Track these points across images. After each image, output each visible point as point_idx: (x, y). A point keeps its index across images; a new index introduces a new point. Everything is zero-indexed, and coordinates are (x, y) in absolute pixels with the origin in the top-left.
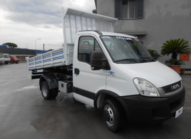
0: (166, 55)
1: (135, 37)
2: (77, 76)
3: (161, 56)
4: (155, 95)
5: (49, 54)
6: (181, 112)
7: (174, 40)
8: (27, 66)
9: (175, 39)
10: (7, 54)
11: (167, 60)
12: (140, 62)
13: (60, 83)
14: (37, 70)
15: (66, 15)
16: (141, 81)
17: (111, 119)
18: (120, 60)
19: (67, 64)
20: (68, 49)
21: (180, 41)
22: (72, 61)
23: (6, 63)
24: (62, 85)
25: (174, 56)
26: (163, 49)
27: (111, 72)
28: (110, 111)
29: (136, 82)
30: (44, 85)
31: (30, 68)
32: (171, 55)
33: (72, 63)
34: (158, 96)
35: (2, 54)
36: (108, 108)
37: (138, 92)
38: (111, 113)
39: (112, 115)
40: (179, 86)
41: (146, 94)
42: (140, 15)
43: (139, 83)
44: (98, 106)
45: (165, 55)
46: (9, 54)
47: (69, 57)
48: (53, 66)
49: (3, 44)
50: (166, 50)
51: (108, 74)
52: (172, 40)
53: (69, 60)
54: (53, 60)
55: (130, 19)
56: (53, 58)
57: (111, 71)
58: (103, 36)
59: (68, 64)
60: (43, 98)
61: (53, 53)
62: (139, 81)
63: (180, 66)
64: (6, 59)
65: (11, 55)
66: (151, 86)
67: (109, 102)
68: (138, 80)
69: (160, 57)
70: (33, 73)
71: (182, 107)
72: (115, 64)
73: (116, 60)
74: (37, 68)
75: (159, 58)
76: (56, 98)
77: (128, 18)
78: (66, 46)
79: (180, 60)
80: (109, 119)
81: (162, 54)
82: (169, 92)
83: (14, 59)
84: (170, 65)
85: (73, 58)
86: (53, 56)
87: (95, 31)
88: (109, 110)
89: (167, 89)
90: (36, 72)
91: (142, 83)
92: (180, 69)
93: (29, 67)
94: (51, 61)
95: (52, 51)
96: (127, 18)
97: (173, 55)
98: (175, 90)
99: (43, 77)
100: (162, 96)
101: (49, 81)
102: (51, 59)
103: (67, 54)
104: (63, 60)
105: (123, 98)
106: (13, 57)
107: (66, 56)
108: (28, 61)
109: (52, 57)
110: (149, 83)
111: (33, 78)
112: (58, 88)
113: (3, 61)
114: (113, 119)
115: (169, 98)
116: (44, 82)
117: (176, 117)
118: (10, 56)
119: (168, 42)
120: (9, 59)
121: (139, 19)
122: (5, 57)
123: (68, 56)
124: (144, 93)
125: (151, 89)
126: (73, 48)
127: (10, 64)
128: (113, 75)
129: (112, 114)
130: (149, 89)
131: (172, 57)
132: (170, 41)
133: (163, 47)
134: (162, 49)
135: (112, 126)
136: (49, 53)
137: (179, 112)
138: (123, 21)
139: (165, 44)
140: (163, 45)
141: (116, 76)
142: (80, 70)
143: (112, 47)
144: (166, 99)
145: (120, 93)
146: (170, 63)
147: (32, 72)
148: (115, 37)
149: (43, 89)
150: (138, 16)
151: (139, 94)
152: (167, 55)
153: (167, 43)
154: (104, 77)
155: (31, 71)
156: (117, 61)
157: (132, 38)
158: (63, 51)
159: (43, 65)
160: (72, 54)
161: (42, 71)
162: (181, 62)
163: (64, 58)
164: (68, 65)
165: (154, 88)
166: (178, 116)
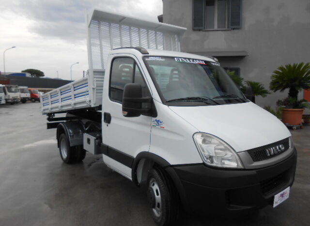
0: (278, 91)
1: (213, 59)
2: (107, 126)
3: (270, 93)
4: (234, 165)
5: (69, 88)
6: (286, 197)
7: (292, 65)
8: (40, 108)
9: (294, 64)
10: (25, 87)
11: (280, 100)
12: (214, 103)
13: (86, 136)
14: (55, 114)
15: (91, 21)
16: (208, 139)
17: (157, 204)
18: (174, 100)
19: (93, 106)
20: (95, 79)
21: (303, 68)
22: (101, 100)
23: (24, 101)
24: (89, 141)
25: (293, 94)
26: (273, 80)
27: (158, 121)
28: (157, 191)
29: (199, 139)
30: (63, 139)
31: (44, 110)
32: (287, 91)
33: (100, 104)
34: (239, 167)
35: (17, 87)
36: (153, 185)
37: (200, 158)
38: (158, 194)
39: (158, 198)
40: (283, 148)
41: (216, 163)
42: (234, 22)
43: (204, 141)
44: (140, 180)
45: (276, 90)
46: (29, 87)
47: (97, 93)
48: (73, 109)
49: (23, 71)
50: (278, 82)
51: (153, 124)
52: (290, 66)
53: (96, 99)
54: (75, 98)
55: (219, 29)
56: (75, 95)
57: (157, 118)
58: (148, 57)
59: (95, 104)
60: (62, 161)
61: (75, 86)
62: (203, 138)
63: (303, 111)
64: (24, 95)
65: (32, 89)
66: (226, 147)
67: (156, 173)
68: (202, 136)
69: (268, 95)
70: (49, 119)
71: (289, 187)
72: (165, 107)
73: (168, 100)
74: (54, 110)
75: (266, 96)
76: (83, 161)
77: (216, 28)
78: (91, 73)
79: (304, 100)
80: (153, 204)
81: (272, 89)
82: (262, 160)
83: (36, 95)
84: (285, 108)
85: (102, 96)
86: (75, 90)
87: (136, 48)
88: (156, 187)
89: (258, 153)
90: (54, 117)
91: (210, 143)
92: (303, 115)
93: (43, 108)
94: (71, 99)
95: (72, 83)
96: (214, 28)
97: (290, 91)
98: (275, 155)
99: (61, 125)
100: (246, 168)
101: (70, 133)
102: (70, 96)
103: (93, 89)
104: (87, 98)
105: (176, 168)
106: (34, 91)
107: (91, 92)
108: (41, 99)
109: (72, 93)
110: (221, 142)
111: (50, 126)
112: (82, 146)
113: (19, 97)
114: (161, 205)
115: (260, 170)
116: (63, 135)
117: (275, 205)
118: (30, 90)
119: (281, 68)
120: (28, 95)
121: (234, 29)
122: (23, 91)
123: (95, 91)
124: (212, 162)
125: (226, 155)
126: (103, 78)
127: (30, 103)
128: (161, 126)
129: (160, 196)
130: (222, 153)
131: (289, 94)
132: (285, 68)
133: (273, 76)
134: (271, 80)
135: (159, 218)
136: (69, 86)
137: (282, 195)
138: (207, 33)
139: (276, 72)
140: (275, 74)
141: (165, 128)
142: (111, 115)
143: (174, 76)
144: (254, 172)
145: (173, 159)
146: (285, 105)
147: (48, 117)
148: (173, 58)
149: (61, 146)
150: (233, 24)
151: (201, 162)
152: (281, 91)
153: (281, 71)
154: (147, 130)
155: (45, 115)
156: (169, 102)
157: (205, 62)
158: (87, 83)
159: (62, 107)
160: (101, 88)
161: (64, 115)
162: (304, 103)
163: (88, 94)
164: (95, 106)
165: (231, 152)
166: (278, 204)
